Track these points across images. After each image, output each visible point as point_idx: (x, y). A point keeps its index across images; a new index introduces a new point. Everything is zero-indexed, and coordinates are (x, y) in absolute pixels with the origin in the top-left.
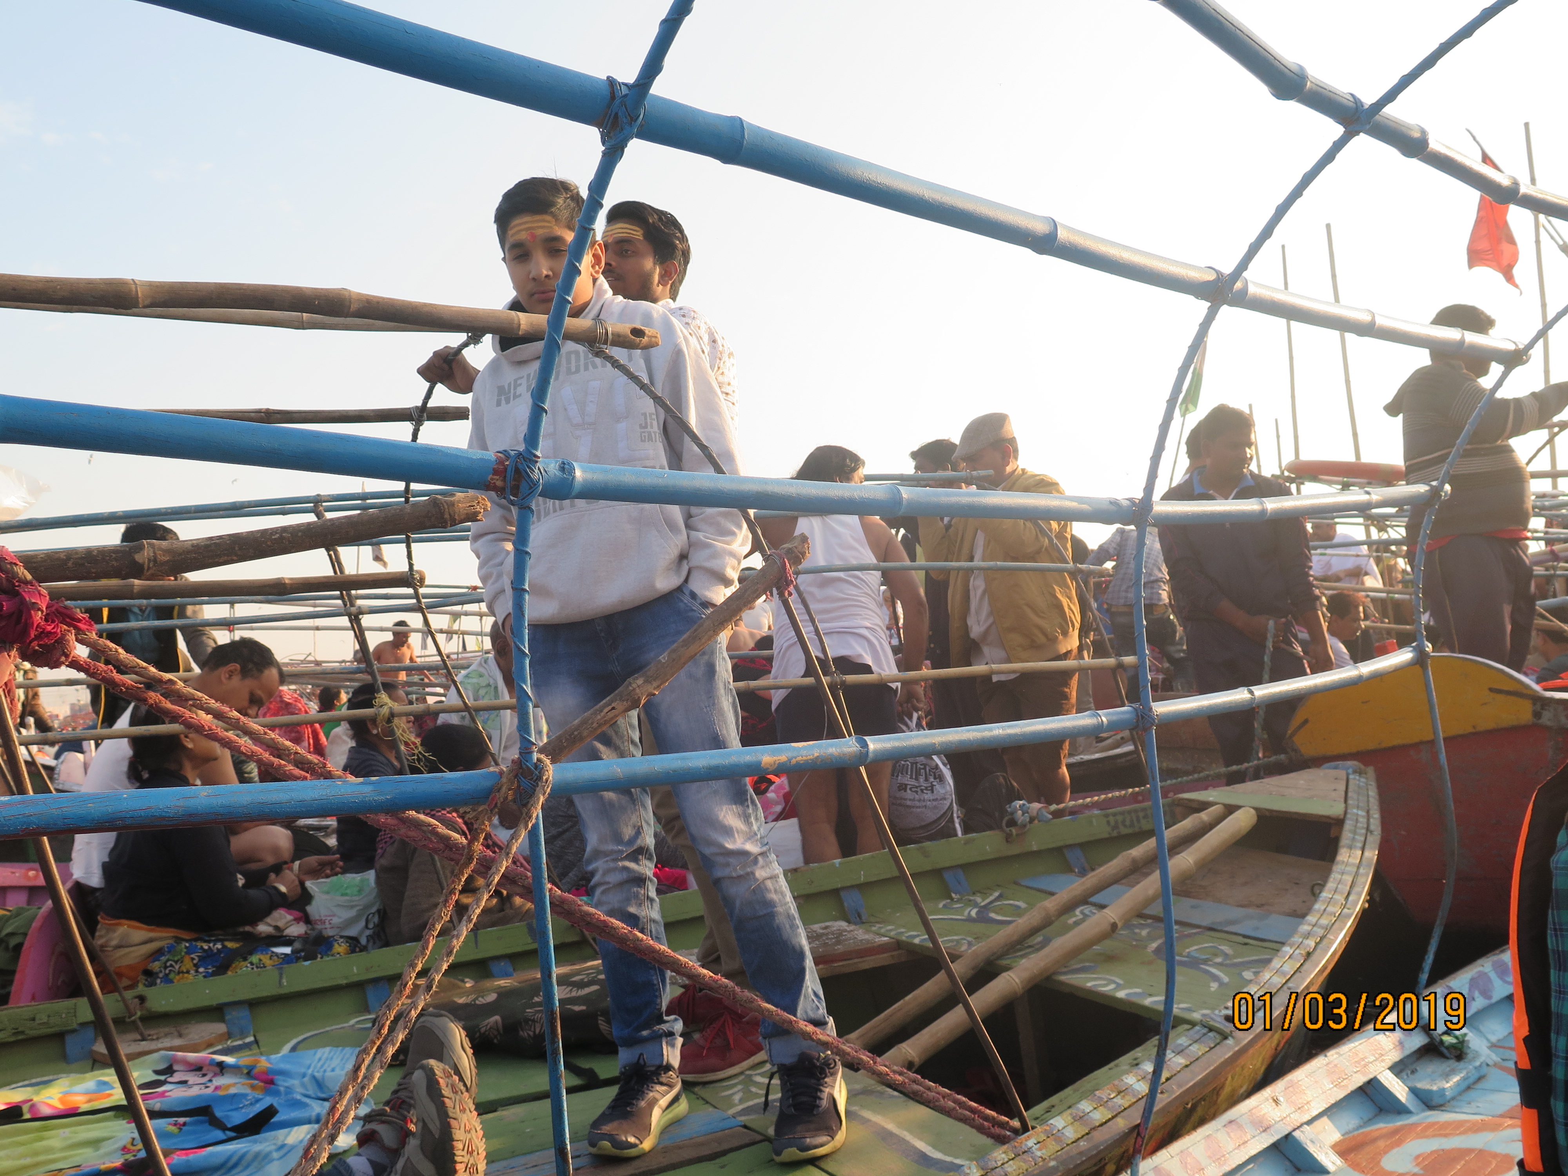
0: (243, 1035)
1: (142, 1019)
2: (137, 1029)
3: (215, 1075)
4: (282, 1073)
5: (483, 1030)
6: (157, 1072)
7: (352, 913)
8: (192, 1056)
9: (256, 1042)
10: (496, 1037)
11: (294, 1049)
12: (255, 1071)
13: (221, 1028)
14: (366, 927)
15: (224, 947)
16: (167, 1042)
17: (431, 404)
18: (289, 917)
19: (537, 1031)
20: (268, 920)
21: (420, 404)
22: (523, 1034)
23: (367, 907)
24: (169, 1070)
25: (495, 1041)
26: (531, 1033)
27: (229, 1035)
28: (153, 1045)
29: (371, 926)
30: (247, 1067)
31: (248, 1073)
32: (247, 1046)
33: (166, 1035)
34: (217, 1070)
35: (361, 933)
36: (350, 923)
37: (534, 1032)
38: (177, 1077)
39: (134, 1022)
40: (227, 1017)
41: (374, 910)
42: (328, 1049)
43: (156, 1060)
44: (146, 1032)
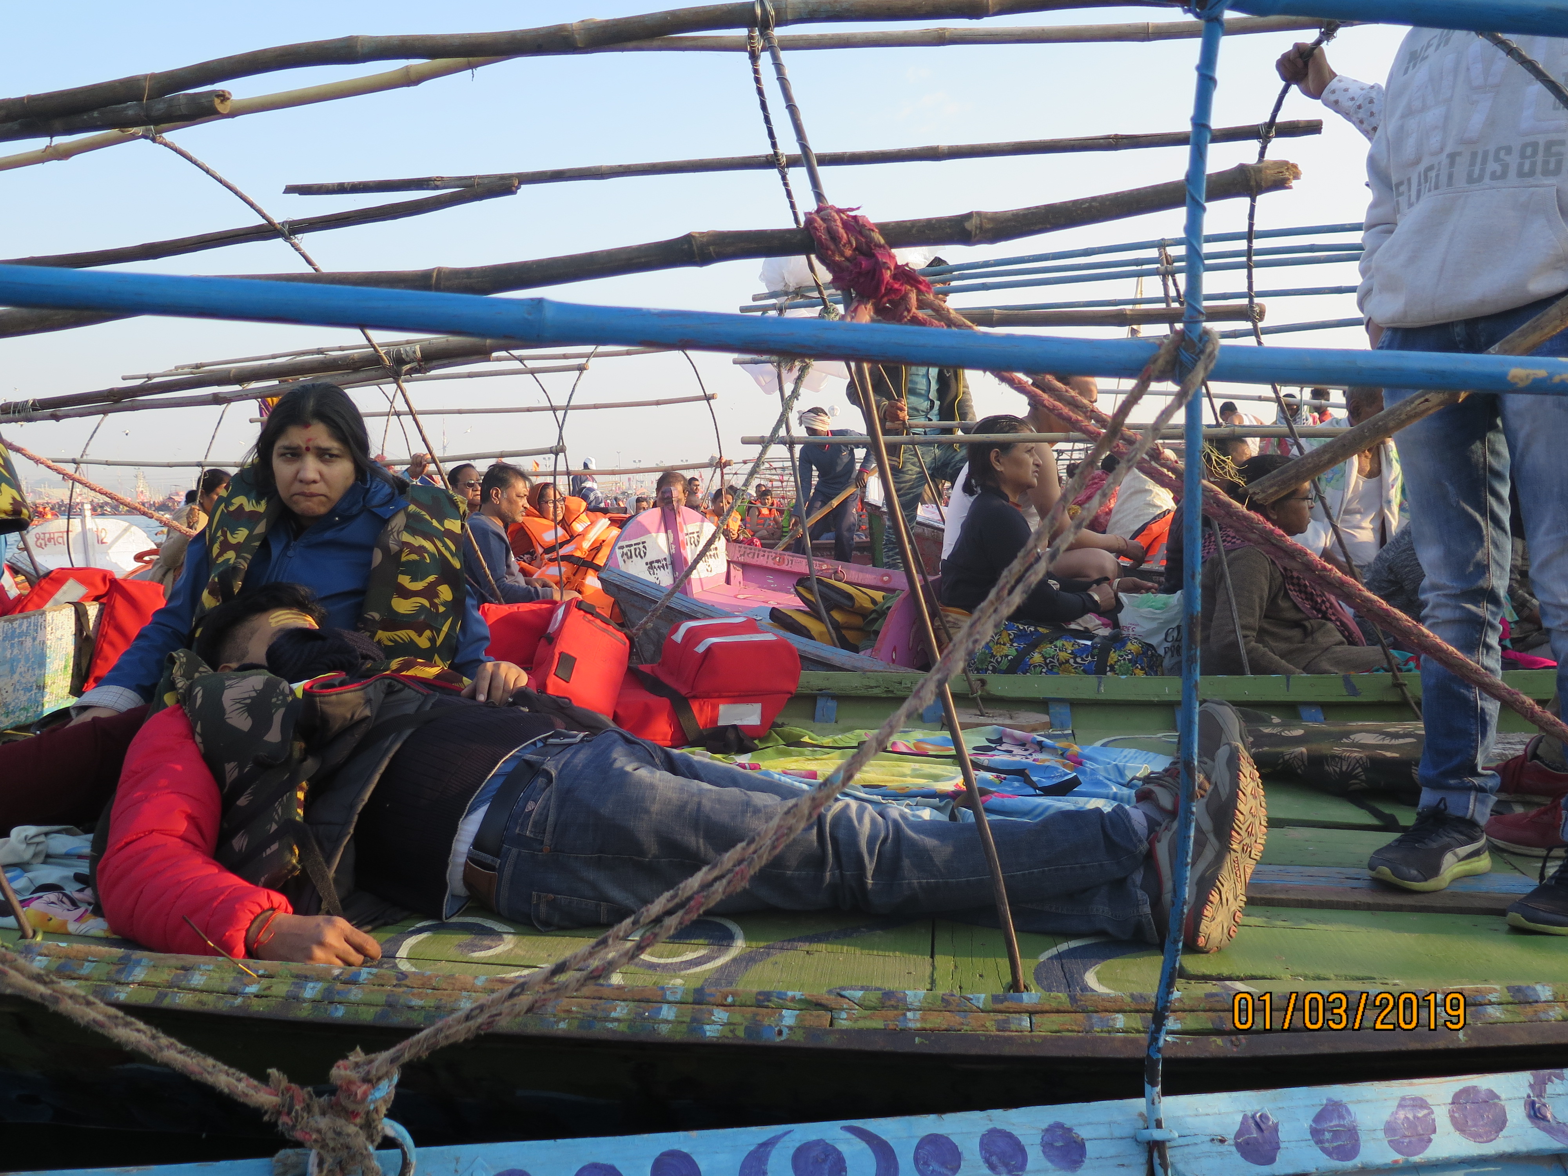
0: (1063, 727)
1: (983, 699)
2: (977, 706)
3: (1035, 751)
4: (1090, 759)
5: (1287, 757)
6: (989, 740)
7: (1154, 625)
8: (1018, 733)
9: (1073, 734)
10: (1300, 767)
11: (1104, 745)
12: (1069, 753)
13: (1045, 718)
14: (1166, 639)
15: (1036, 630)
16: (1000, 721)
17: (1278, 120)
18: (1098, 622)
19: (1344, 768)
20: (1080, 621)
21: (1267, 120)
22: (1329, 769)
23: (1168, 622)
24: (1000, 741)
25: (1299, 771)
26: (1337, 770)
27: (1051, 725)
28: (989, 721)
29: (1170, 639)
30: (1062, 749)
31: (1062, 755)
32: (1066, 736)
33: (1000, 715)
34: (1038, 748)
35: (1160, 644)
36: (1153, 633)
37: (1341, 768)
38: (1004, 747)
39: (975, 699)
40: (1051, 711)
41: (1174, 625)
42: (1134, 750)
43: (990, 731)
44: (985, 711)
